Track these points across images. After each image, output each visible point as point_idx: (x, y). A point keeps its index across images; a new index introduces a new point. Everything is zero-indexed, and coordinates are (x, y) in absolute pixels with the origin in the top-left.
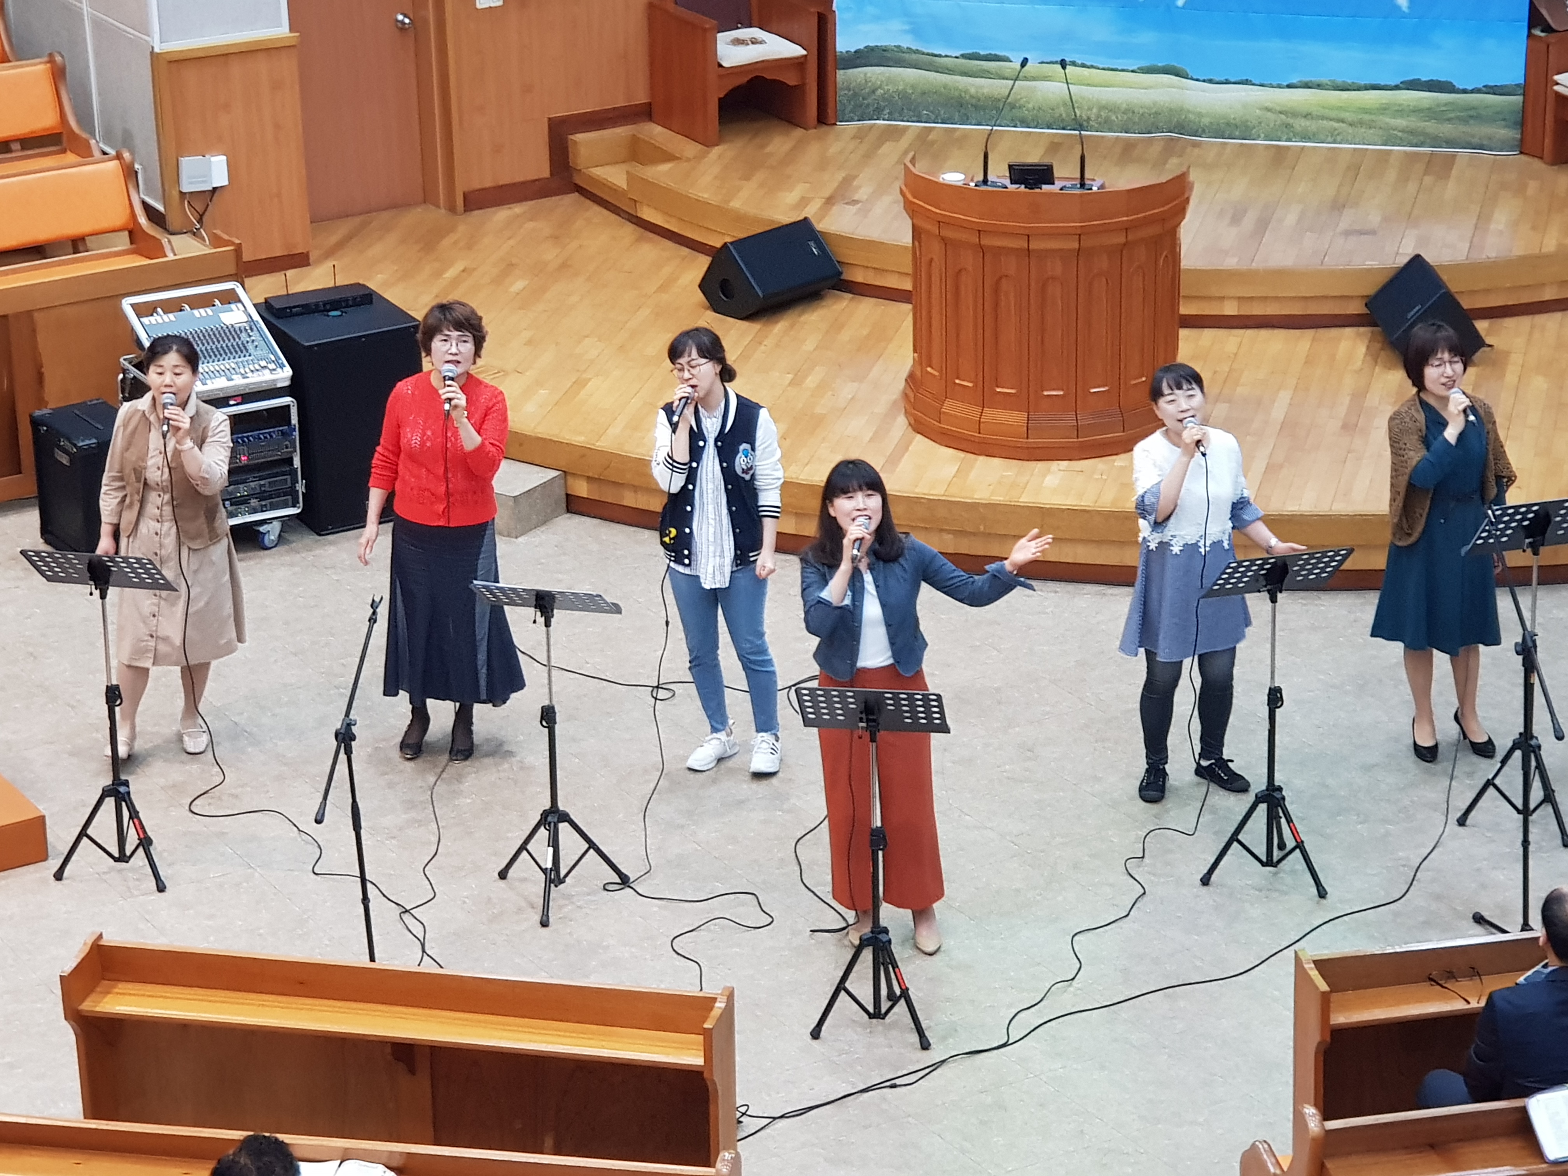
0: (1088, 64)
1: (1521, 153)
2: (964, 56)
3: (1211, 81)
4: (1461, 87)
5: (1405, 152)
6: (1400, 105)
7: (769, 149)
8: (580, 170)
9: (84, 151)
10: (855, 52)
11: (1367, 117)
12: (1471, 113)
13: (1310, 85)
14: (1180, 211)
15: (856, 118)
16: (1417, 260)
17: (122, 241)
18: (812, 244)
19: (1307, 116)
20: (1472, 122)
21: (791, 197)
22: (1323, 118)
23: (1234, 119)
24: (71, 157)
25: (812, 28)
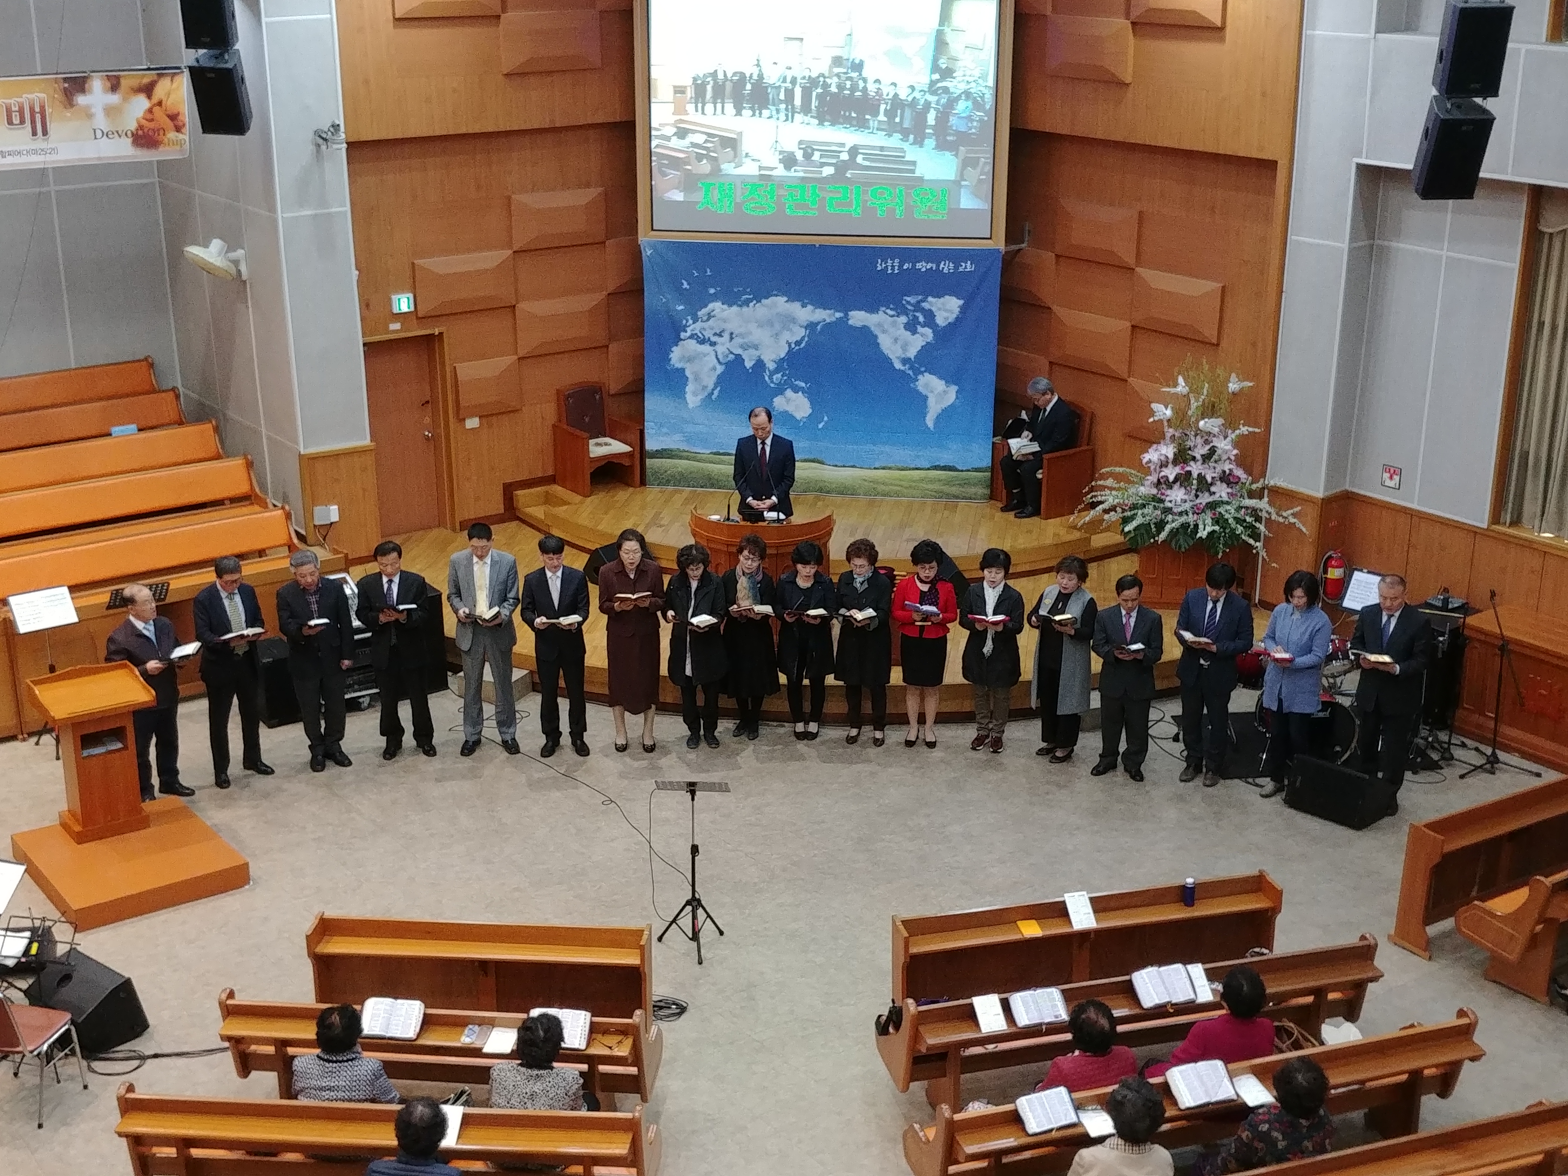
1: (991, 500)
3: (836, 466)
4: (960, 469)
6: (930, 478)
7: (616, 498)
8: (518, 509)
9: (264, 505)
10: (657, 451)
11: (914, 484)
12: (966, 481)
13: (885, 467)
14: (829, 534)
15: (658, 485)
19: (883, 483)
20: (962, 486)
22: (892, 484)
23: (851, 485)
24: (256, 508)
25: (635, 438)
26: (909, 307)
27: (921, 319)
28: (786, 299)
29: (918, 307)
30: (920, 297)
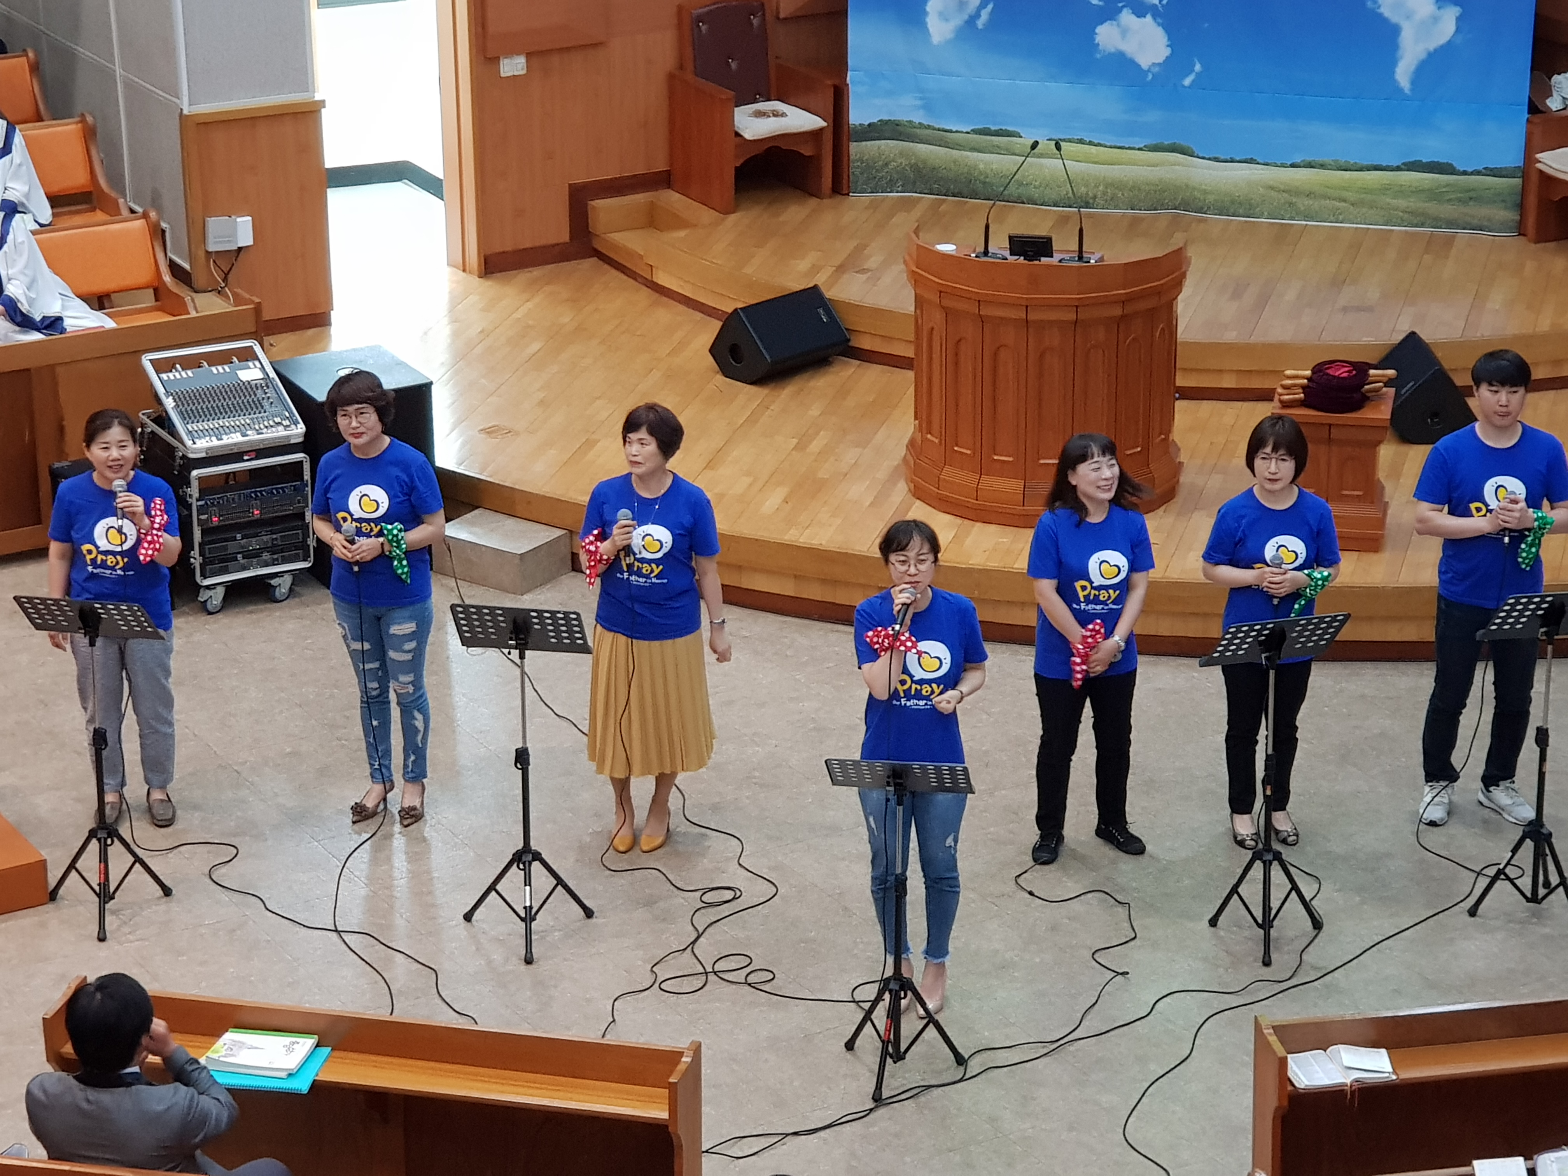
0: (1096, 142)
1: (1520, 234)
2: (975, 131)
3: (1216, 160)
4: (1462, 169)
5: (1406, 232)
6: (1401, 186)
7: (781, 219)
8: (598, 236)
9: (112, 210)
10: (869, 125)
11: (1369, 197)
12: (1473, 195)
13: (1313, 164)
14: (1178, 285)
15: (869, 190)
16: (1412, 337)
17: (148, 299)
18: (821, 311)
19: (1310, 195)
20: (1471, 203)
21: (803, 265)
22: (1326, 197)
23: (1239, 197)
24: (100, 215)
25: (827, 100)
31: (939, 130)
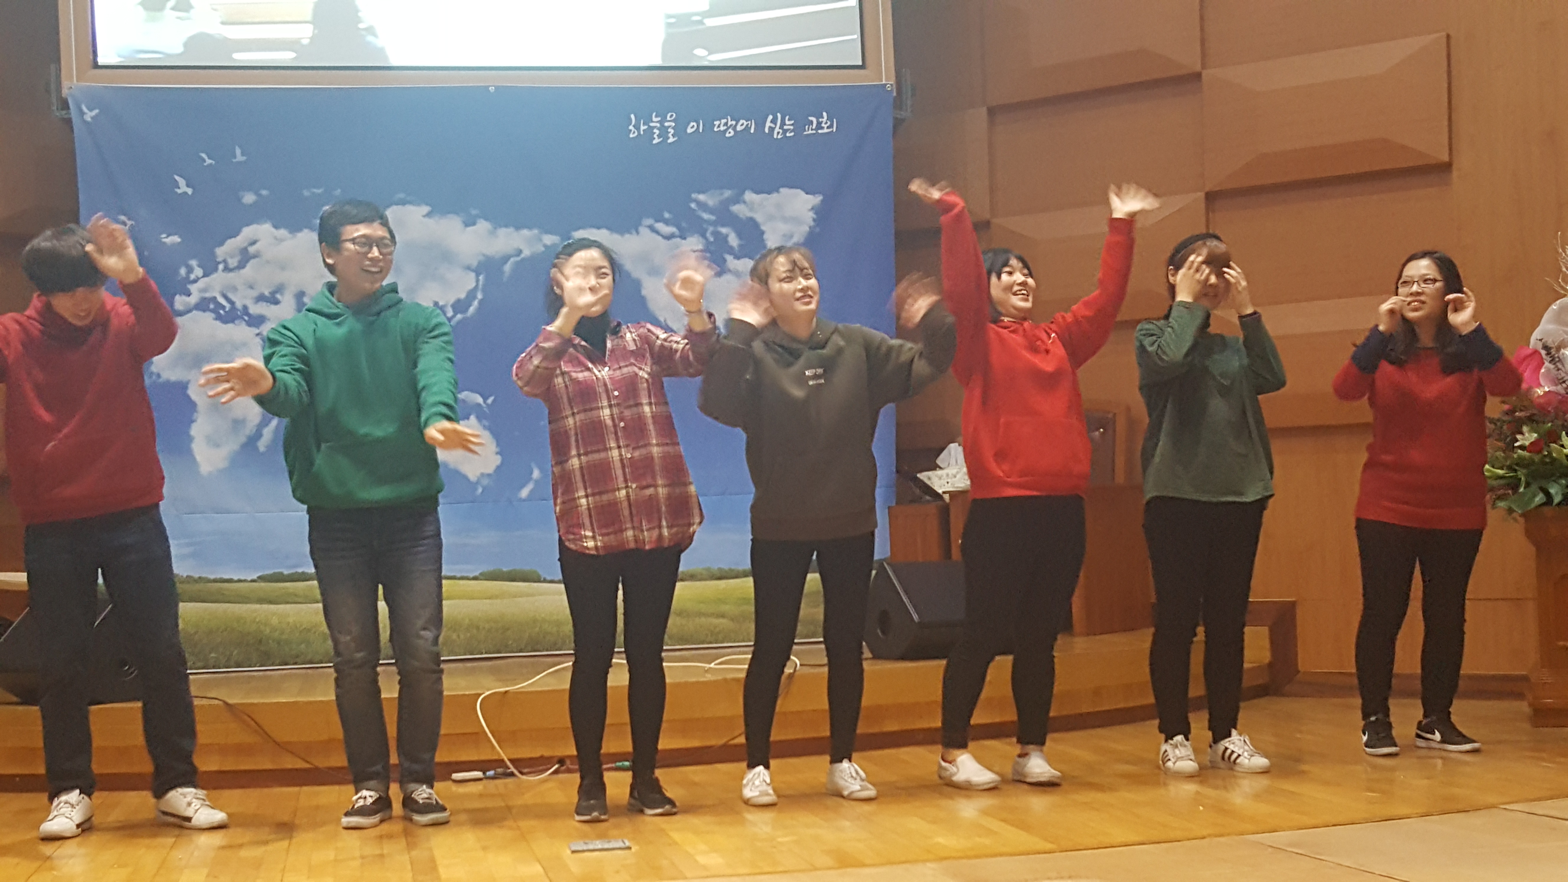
26: (706, 216)
27: (734, 241)
28: (426, 209)
29: (724, 216)
30: (727, 193)
31: (215, 581)
